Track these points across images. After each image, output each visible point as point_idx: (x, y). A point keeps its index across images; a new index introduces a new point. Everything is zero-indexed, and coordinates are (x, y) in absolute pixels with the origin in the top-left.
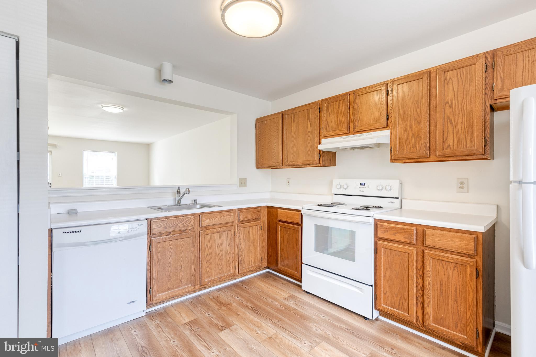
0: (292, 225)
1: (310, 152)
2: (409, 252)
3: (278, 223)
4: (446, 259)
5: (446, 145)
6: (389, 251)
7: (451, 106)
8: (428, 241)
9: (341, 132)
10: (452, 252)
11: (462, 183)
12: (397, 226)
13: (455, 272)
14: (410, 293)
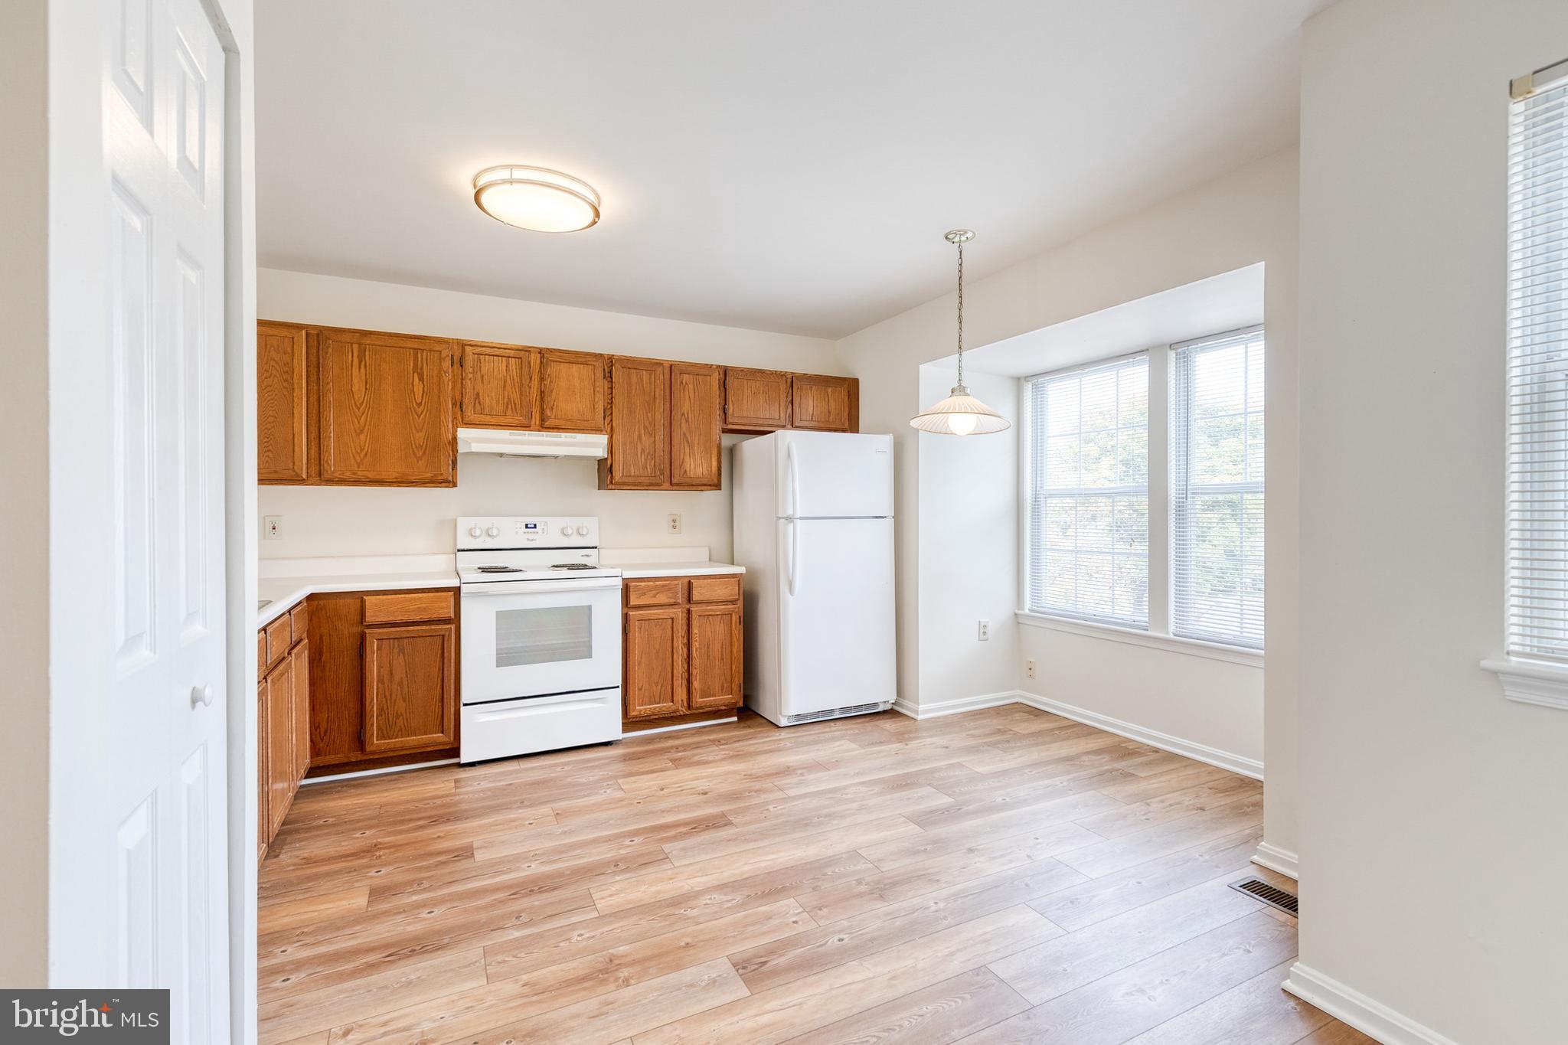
0: (424, 627)
1: (425, 452)
2: (673, 616)
3: (367, 631)
4: (713, 613)
5: (683, 471)
6: (647, 622)
7: (687, 421)
8: (696, 596)
9: (511, 421)
10: (717, 602)
11: (674, 521)
12: (657, 583)
13: (722, 625)
14: (675, 671)
